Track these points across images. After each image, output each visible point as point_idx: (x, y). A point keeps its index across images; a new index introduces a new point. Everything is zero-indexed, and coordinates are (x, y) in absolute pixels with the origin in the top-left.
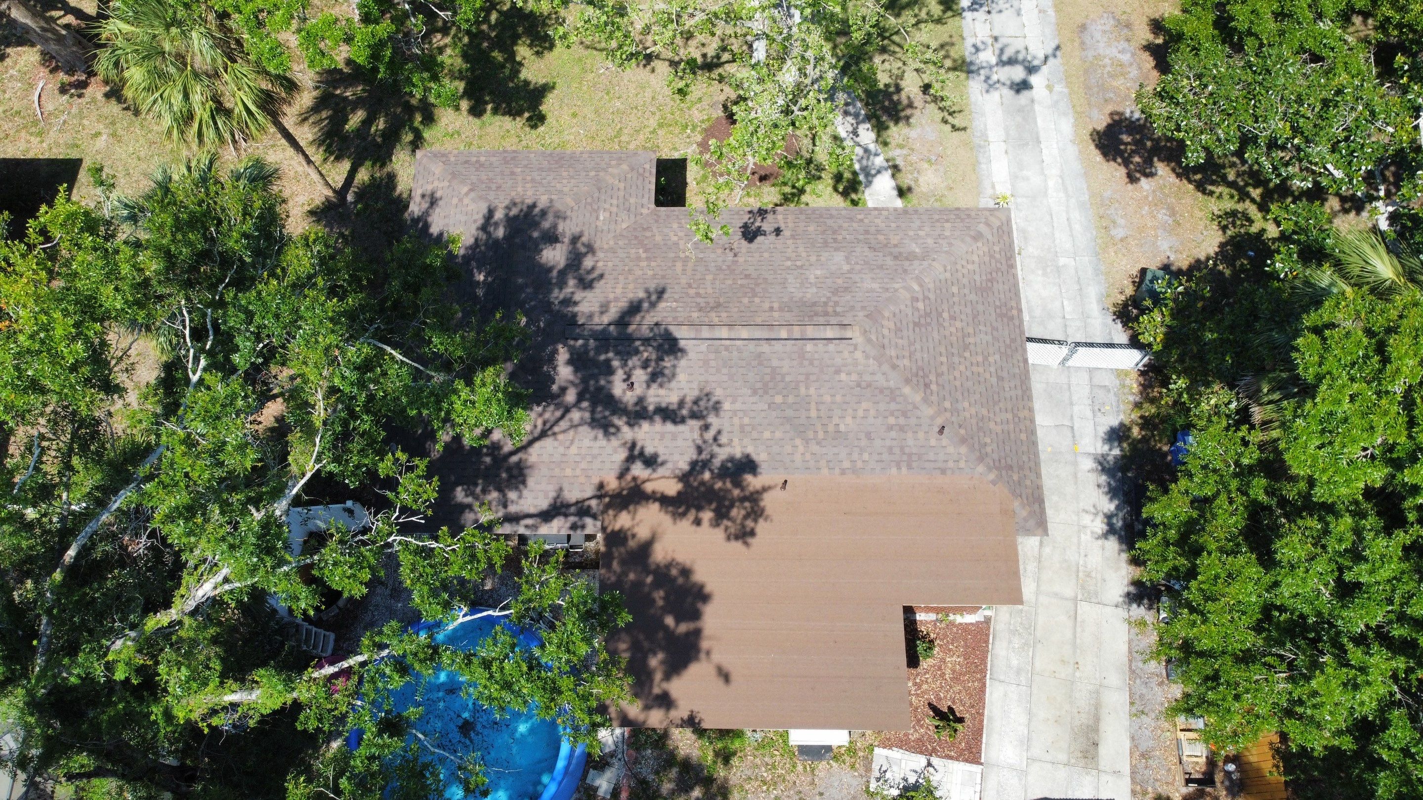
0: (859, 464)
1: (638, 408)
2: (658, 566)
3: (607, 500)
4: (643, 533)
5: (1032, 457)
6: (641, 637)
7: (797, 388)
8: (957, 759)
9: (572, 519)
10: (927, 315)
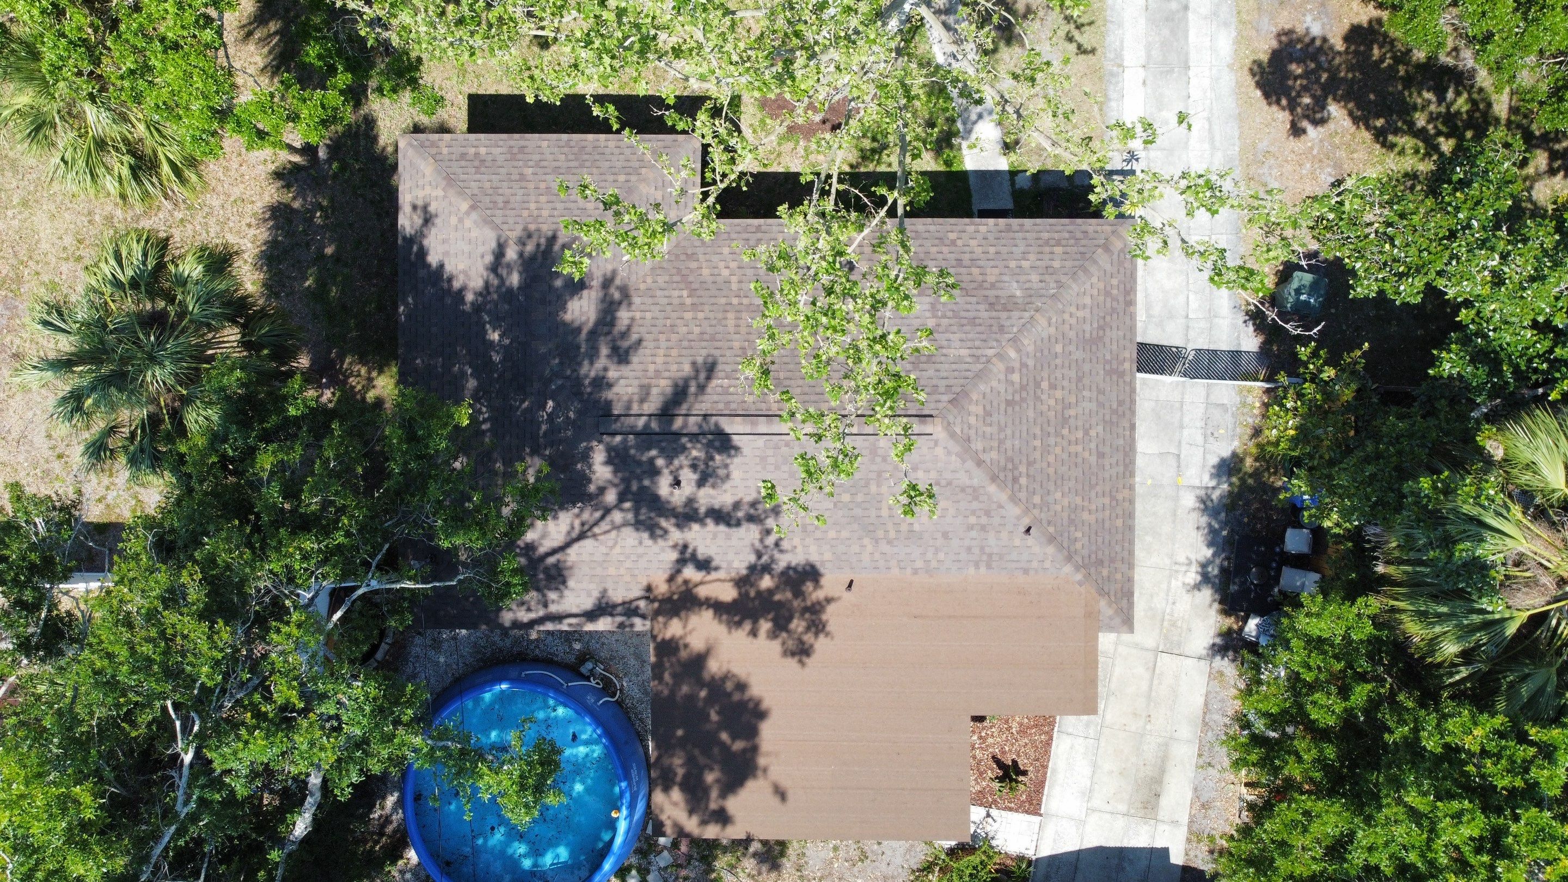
0: (934, 564)
1: (687, 510)
2: (713, 678)
3: (656, 605)
4: (697, 643)
5: (1126, 545)
6: (696, 752)
7: (867, 485)
8: (1017, 811)
9: (619, 619)
10: (1023, 388)
